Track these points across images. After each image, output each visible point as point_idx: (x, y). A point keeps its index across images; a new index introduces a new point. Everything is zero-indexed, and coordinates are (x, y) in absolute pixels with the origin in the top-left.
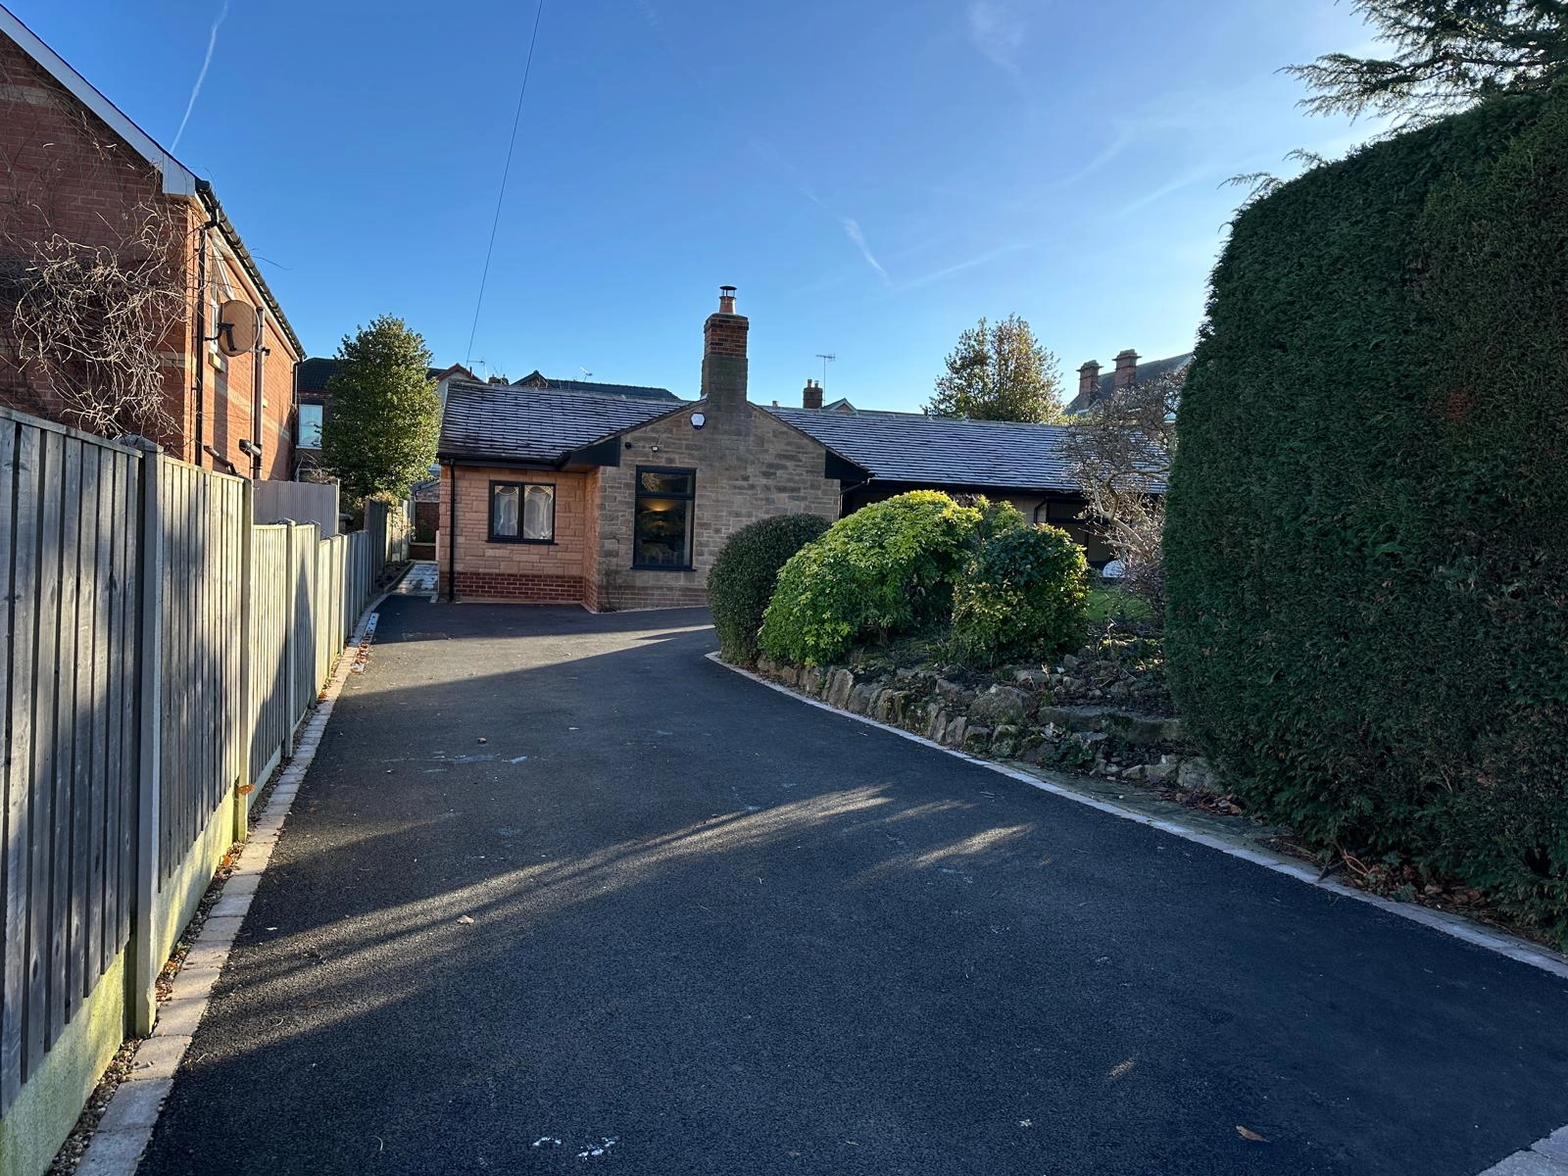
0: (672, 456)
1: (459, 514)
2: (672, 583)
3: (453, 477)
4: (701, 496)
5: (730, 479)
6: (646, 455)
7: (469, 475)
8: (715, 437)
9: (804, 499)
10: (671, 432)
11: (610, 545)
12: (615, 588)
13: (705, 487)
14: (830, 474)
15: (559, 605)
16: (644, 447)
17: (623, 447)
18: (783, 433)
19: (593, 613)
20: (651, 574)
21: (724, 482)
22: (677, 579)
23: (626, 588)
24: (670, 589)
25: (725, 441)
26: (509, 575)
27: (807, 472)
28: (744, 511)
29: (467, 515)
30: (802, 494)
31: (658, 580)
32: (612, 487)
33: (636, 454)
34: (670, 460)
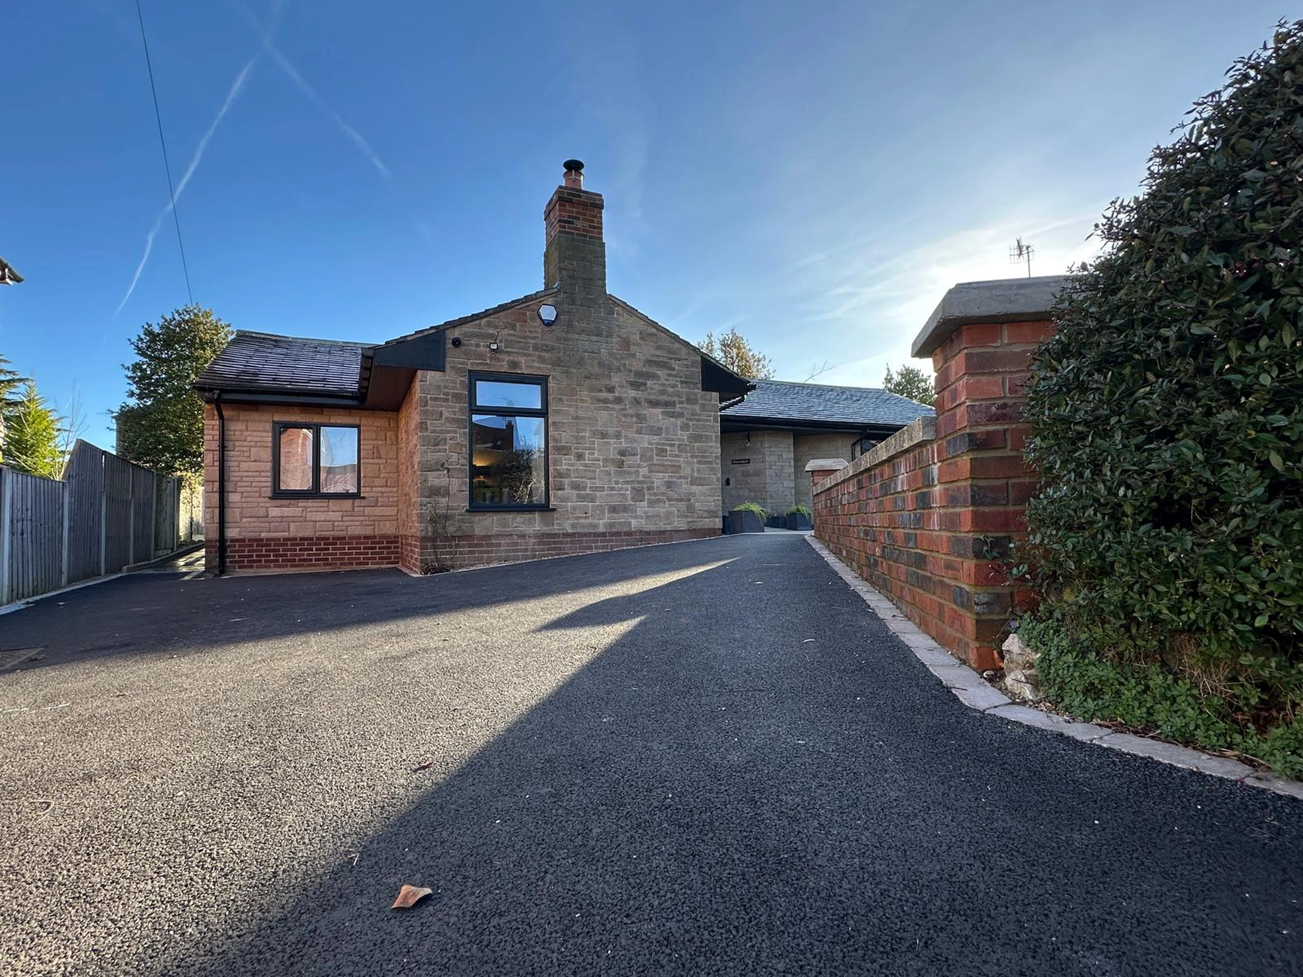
0: (517, 358)
1: (232, 464)
2: (524, 528)
3: (221, 417)
4: (558, 412)
5: (592, 389)
6: (481, 356)
7: (243, 415)
8: (570, 336)
9: (680, 415)
10: (513, 327)
11: (436, 479)
12: (446, 539)
13: (561, 400)
14: (707, 386)
15: (369, 570)
16: (478, 346)
17: (449, 345)
18: (651, 335)
19: (415, 575)
20: (496, 517)
21: (585, 394)
22: (531, 522)
23: (461, 538)
24: (522, 536)
25: (584, 342)
26: (302, 539)
27: (682, 382)
28: (611, 430)
29: (244, 466)
30: (677, 410)
31: (506, 525)
32: (436, 399)
33: (468, 355)
34: (514, 364)
